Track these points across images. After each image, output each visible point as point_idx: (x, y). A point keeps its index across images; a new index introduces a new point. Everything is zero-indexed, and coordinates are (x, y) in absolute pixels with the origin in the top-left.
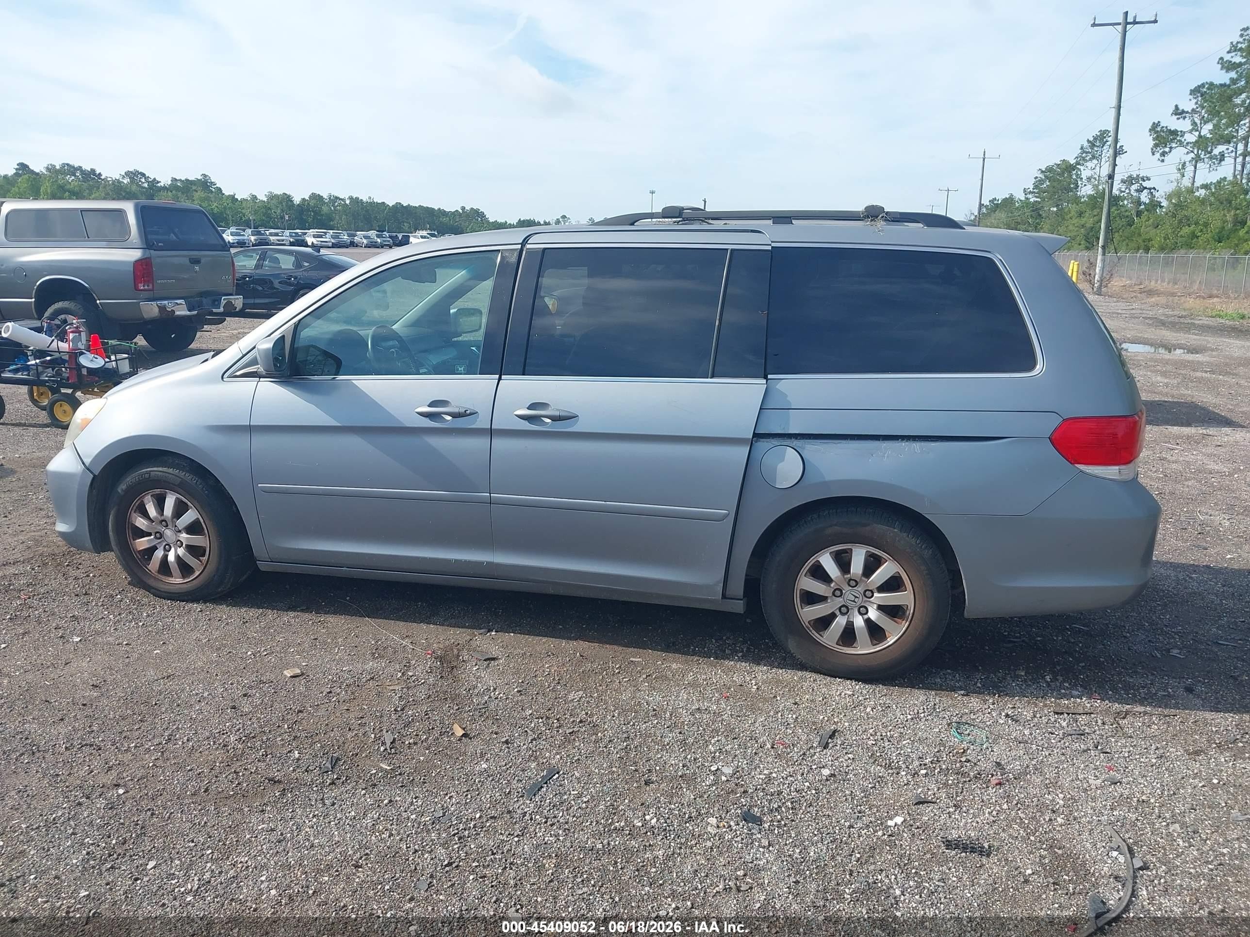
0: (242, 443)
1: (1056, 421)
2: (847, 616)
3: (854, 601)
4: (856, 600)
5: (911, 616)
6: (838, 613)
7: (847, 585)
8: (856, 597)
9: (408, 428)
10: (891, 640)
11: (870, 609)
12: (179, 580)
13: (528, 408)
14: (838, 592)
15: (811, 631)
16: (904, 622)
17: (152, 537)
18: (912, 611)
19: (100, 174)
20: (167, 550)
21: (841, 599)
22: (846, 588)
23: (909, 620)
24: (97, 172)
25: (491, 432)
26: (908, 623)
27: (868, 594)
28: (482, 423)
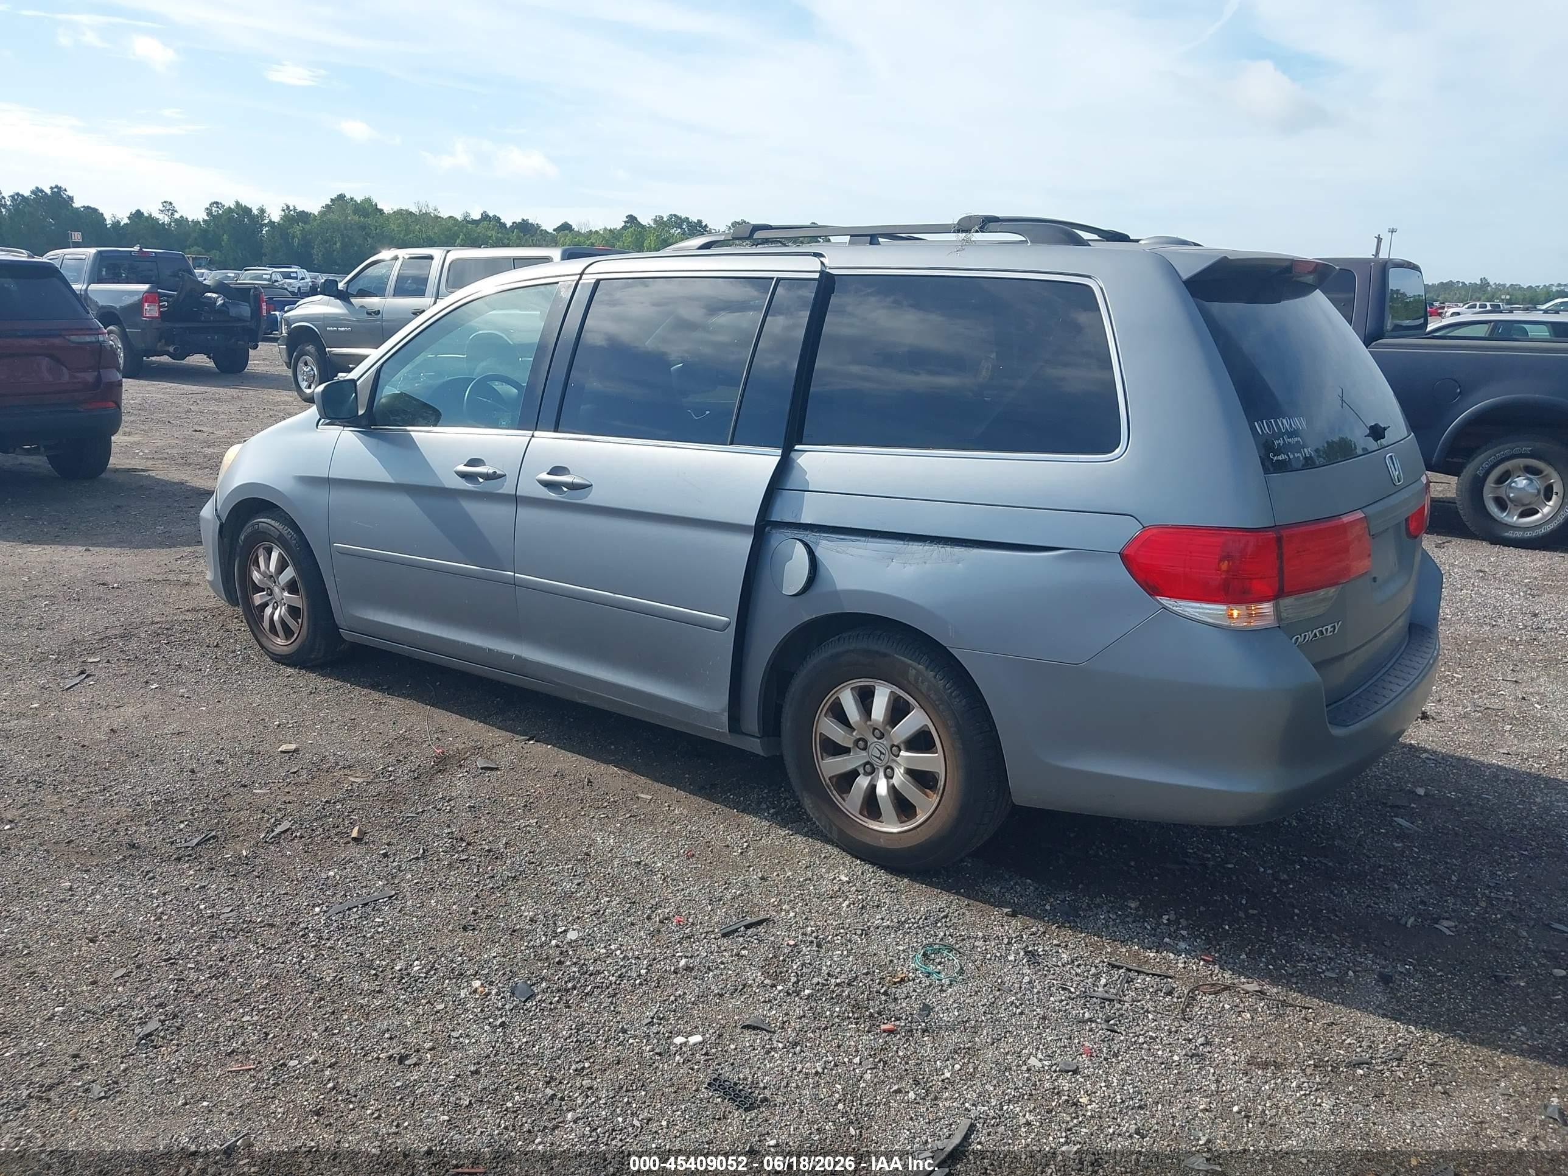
0: (321, 497)
1: (1133, 530)
2: (870, 778)
3: (879, 758)
4: (882, 757)
5: (941, 788)
6: (861, 770)
7: (871, 734)
8: (882, 753)
9: (447, 489)
10: (921, 818)
11: (896, 770)
12: (283, 642)
13: (548, 474)
14: (862, 744)
15: (831, 790)
16: (935, 795)
17: (265, 593)
18: (943, 782)
19: (706, 226)
20: (275, 609)
21: (864, 753)
22: (871, 739)
23: (940, 794)
24: (704, 224)
25: (516, 500)
26: (938, 798)
27: (895, 749)
28: (507, 488)
